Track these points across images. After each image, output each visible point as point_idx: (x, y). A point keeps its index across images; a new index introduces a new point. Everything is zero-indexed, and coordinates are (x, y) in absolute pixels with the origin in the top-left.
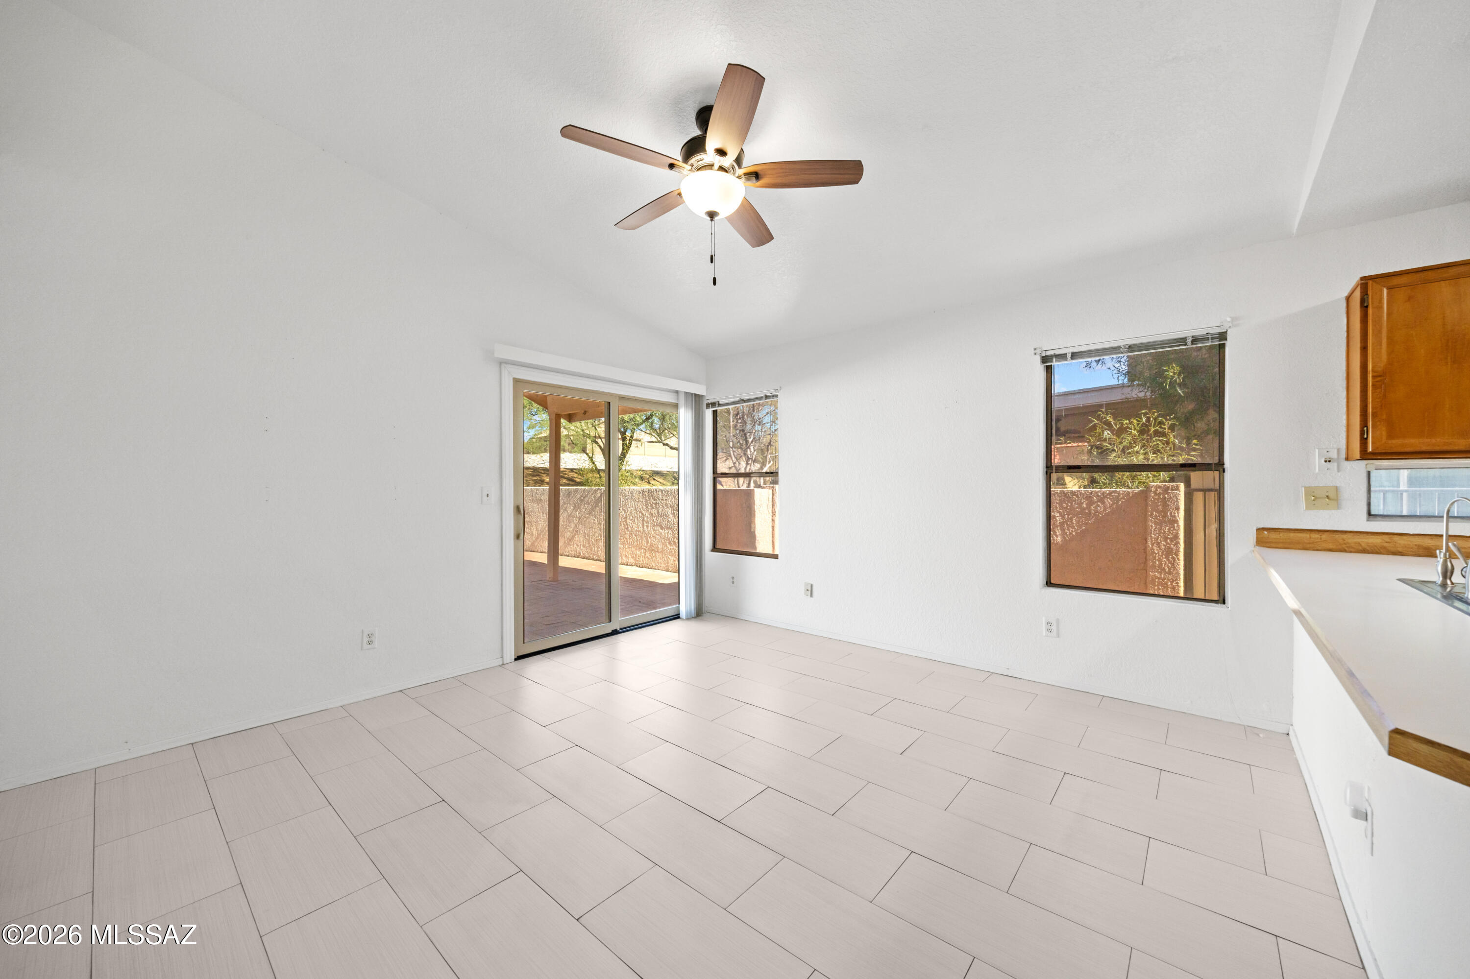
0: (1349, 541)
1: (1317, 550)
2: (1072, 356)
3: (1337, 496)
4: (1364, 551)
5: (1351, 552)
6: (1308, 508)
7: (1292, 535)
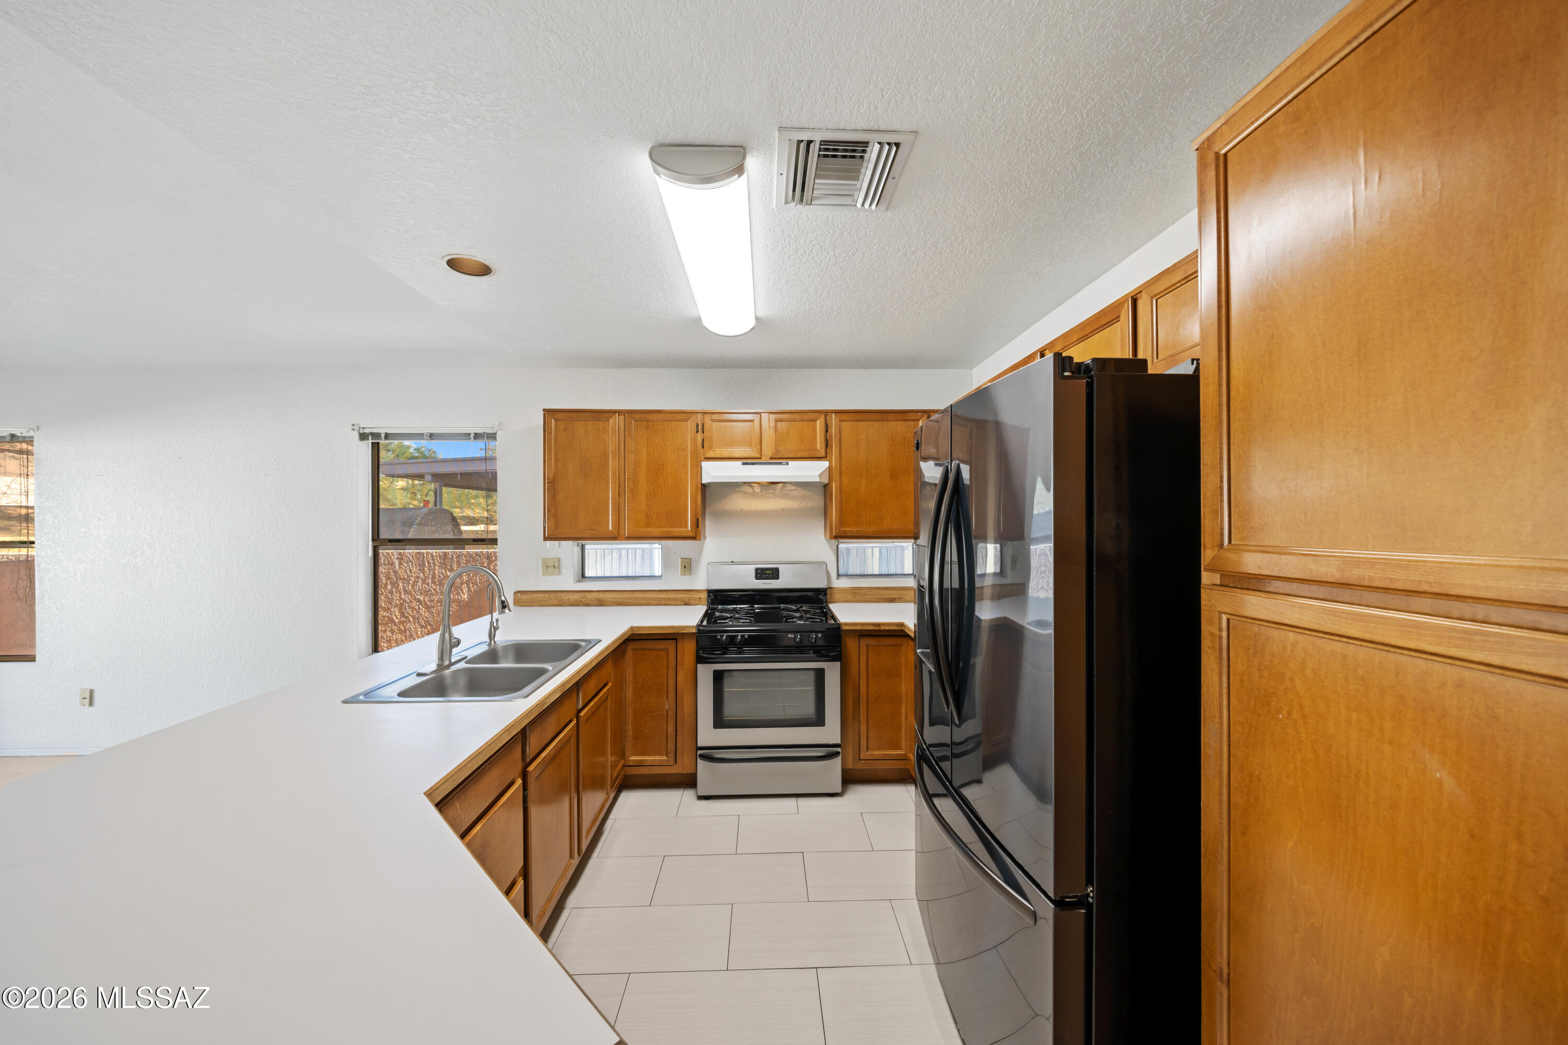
0: (565, 598)
1: (548, 606)
2: (385, 436)
3: (559, 565)
4: (572, 605)
5: (565, 606)
6: (544, 575)
7: (534, 595)
